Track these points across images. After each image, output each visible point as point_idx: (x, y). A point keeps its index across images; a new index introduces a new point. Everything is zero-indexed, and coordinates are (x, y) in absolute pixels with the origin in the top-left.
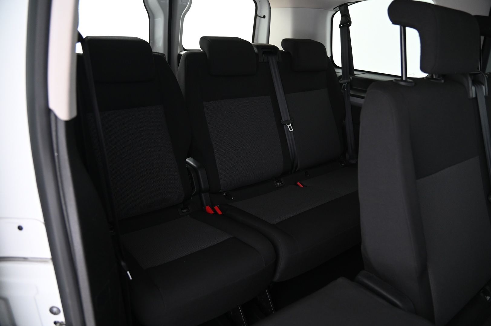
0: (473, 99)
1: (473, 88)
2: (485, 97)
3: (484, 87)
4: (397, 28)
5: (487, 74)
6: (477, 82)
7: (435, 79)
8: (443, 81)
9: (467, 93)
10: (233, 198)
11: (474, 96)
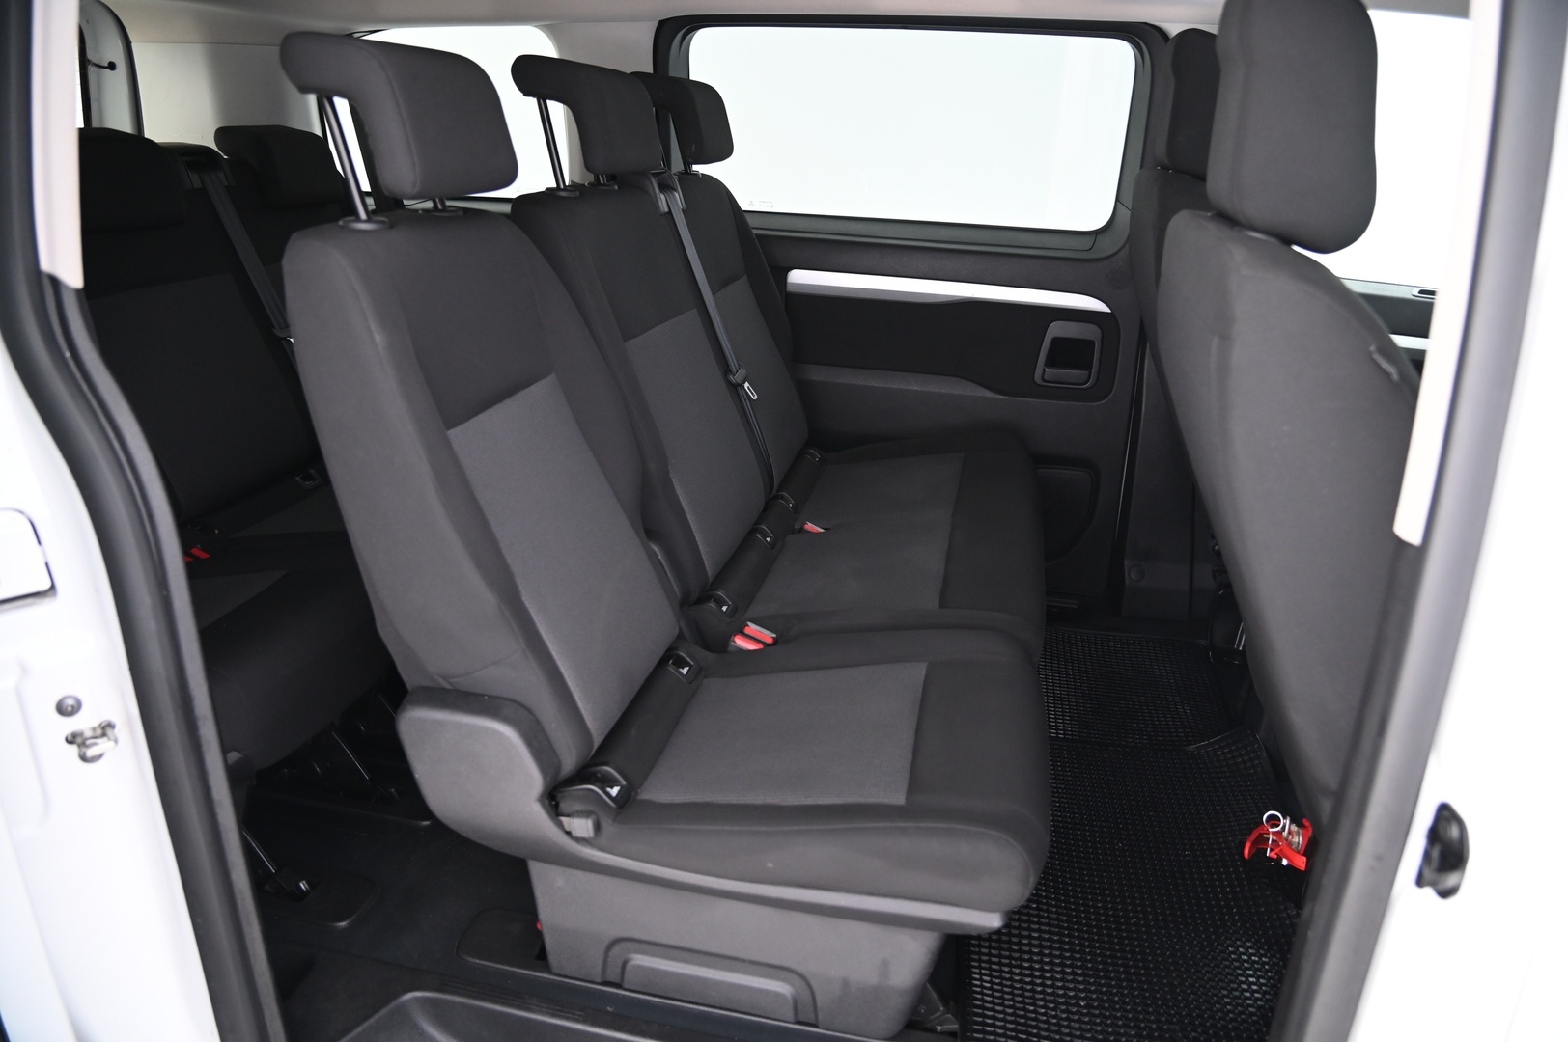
0: (667, 213)
1: (662, 196)
2: (683, 210)
3: (676, 195)
4: (533, 102)
5: (675, 174)
6: (666, 187)
7: (604, 185)
8: (616, 187)
9: (656, 206)
10: (217, 531)
11: (667, 210)
